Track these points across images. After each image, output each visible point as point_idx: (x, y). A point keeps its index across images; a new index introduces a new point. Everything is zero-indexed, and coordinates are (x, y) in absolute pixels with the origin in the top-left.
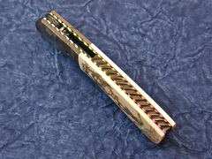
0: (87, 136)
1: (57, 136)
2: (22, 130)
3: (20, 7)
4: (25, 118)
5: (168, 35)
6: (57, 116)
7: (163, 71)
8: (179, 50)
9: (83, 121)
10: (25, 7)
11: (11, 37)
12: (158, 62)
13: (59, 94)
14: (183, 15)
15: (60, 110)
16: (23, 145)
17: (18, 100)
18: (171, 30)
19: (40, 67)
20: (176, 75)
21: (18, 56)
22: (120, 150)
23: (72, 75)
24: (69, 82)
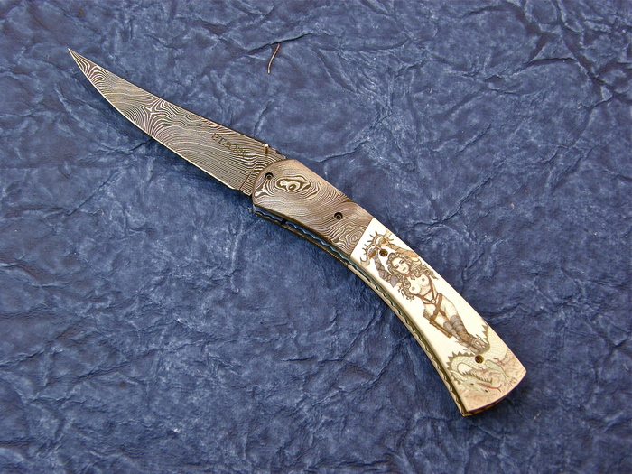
0: (244, 403)
1: (190, 386)
2: (130, 356)
4: (146, 335)
5: (457, 261)
6: (202, 349)
9: (246, 373)
13: (220, 310)
14: (497, 232)
15: (211, 339)
16: (123, 384)
17: (144, 297)
18: (466, 255)
19: (203, 250)
21: (172, 218)
22: (294, 450)
23: (255, 282)
24: (246, 292)
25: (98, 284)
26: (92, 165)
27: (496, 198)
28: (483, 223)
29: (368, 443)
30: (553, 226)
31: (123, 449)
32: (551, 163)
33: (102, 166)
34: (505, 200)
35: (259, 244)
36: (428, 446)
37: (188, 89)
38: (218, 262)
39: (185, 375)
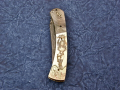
0: (44, 74)
1: (32, 71)
2: (17, 66)
3: (29, 14)
4: (20, 61)
5: (90, 38)
6: (34, 63)
7: (84, 53)
8: (93, 45)
9: (44, 67)
10: (32, 14)
11: (22, 25)
12: (82, 49)
13: (37, 54)
14: (98, 31)
15: (35, 60)
16: (16, 72)
17: (19, 52)
18: (91, 36)
19: (32, 40)
20: (89, 56)
21: (24, 34)
23: (44, 46)
24: (43, 49)
25: (8, 50)
26: (4, 23)
27: (97, 23)
28: (95, 29)
29: (74, 80)
30: (111, 28)
31: (18, 87)
32: (109, 14)
33: (6, 23)
34: (99, 23)
35: (44, 38)
36: (87, 80)
37: (24, 4)
38: (36, 43)
39: (30, 69)
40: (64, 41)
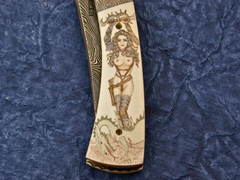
0: (71, 152)
1: (27, 147)
5: (214, 14)
6: (31, 117)
7: (200, 69)
8: (228, 40)
9: (68, 129)
12: (193, 54)
13: (38, 85)
15: (36, 109)
18: (221, 9)
19: (14, 41)
20: (219, 77)
23: (61, 59)
24: (56, 68)
29: (173, 164)
35: (58, 30)
36: (220, 157)
38: (29, 49)
39: (21, 139)
40: (129, 34)
